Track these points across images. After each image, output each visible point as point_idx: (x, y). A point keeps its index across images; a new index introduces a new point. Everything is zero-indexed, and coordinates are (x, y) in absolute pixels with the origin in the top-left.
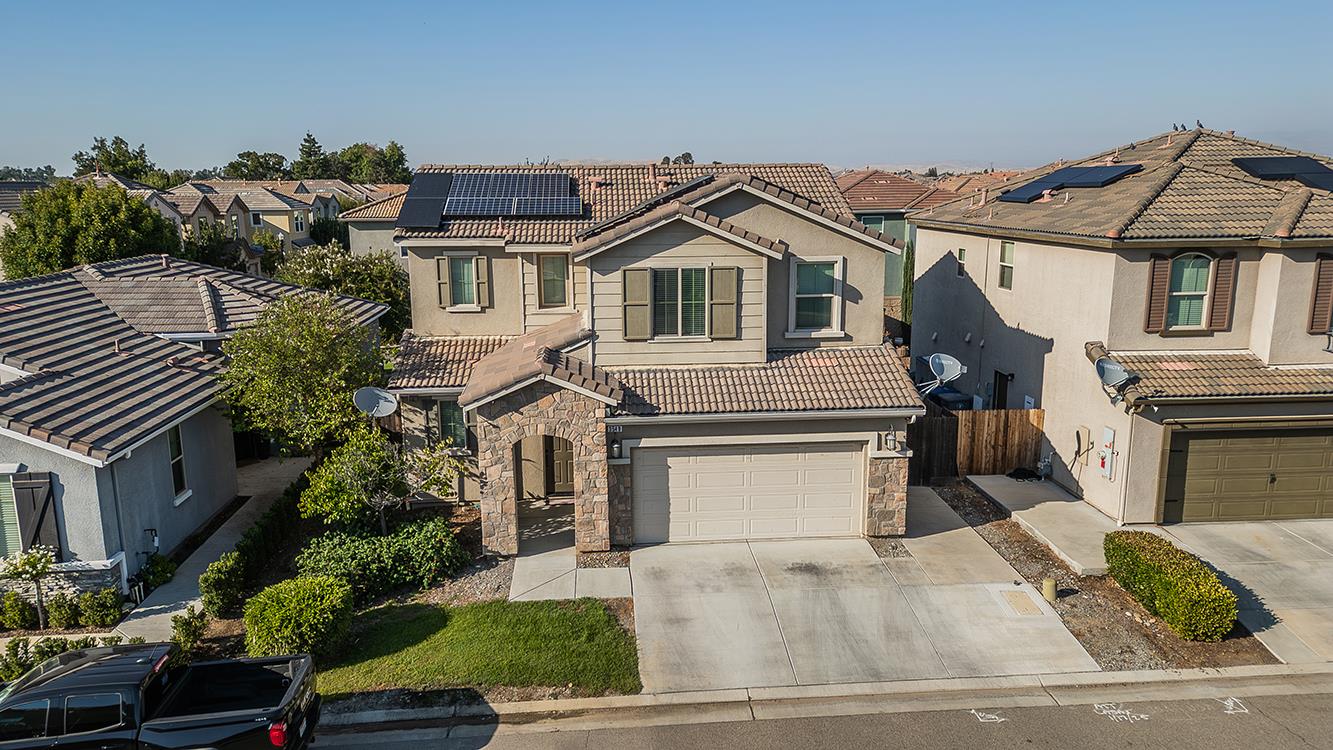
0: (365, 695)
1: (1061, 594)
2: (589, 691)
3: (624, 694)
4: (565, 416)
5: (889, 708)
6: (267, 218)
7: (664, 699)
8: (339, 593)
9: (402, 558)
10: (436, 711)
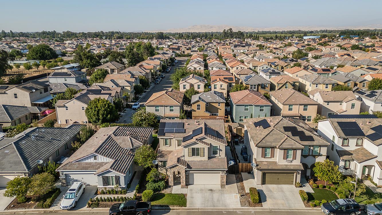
0: (156, 205)
1: (241, 196)
2: (181, 206)
4: (180, 169)
7: (189, 208)
8: (152, 193)
9: (159, 186)
10: (163, 208)
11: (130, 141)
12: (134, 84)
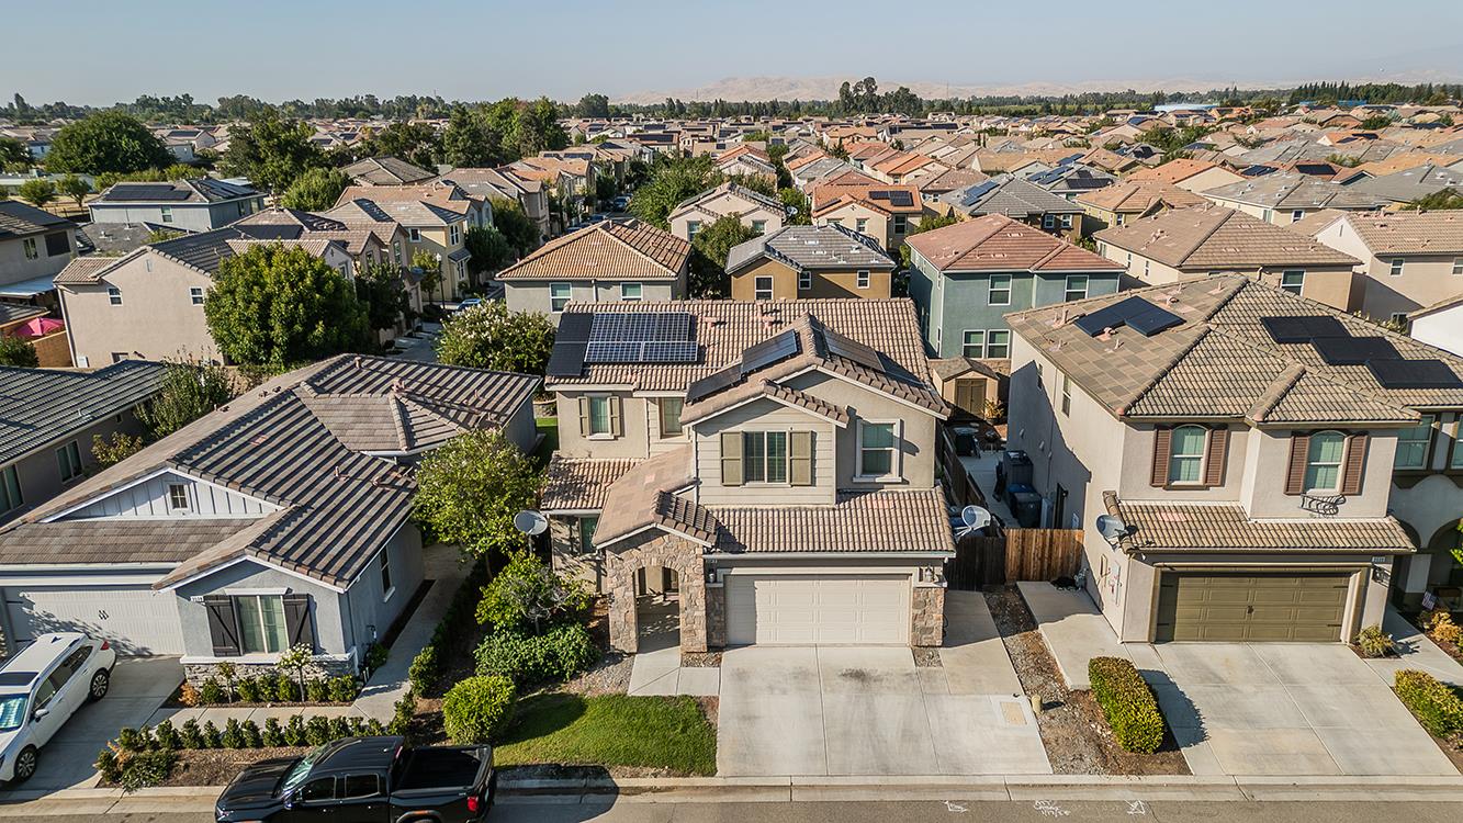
0: (526, 767)
1: (1045, 707)
2: (679, 773)
3: (703, 776)
4: (672, 554)
5: (887, 797)
6: (423, 233)
7: (731, 782)
8: (507, 691)
9: (551, 656)
10: (573, 782)
11: (397, 418)
12: (465, 223)
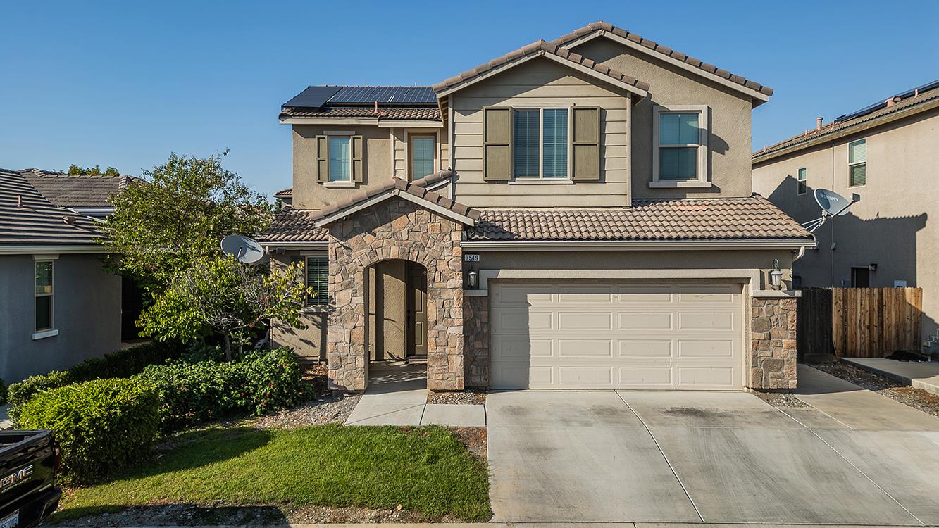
2: (422, 515)
3: (468, 520)
4: (419, 238)
9: (237, 382)
